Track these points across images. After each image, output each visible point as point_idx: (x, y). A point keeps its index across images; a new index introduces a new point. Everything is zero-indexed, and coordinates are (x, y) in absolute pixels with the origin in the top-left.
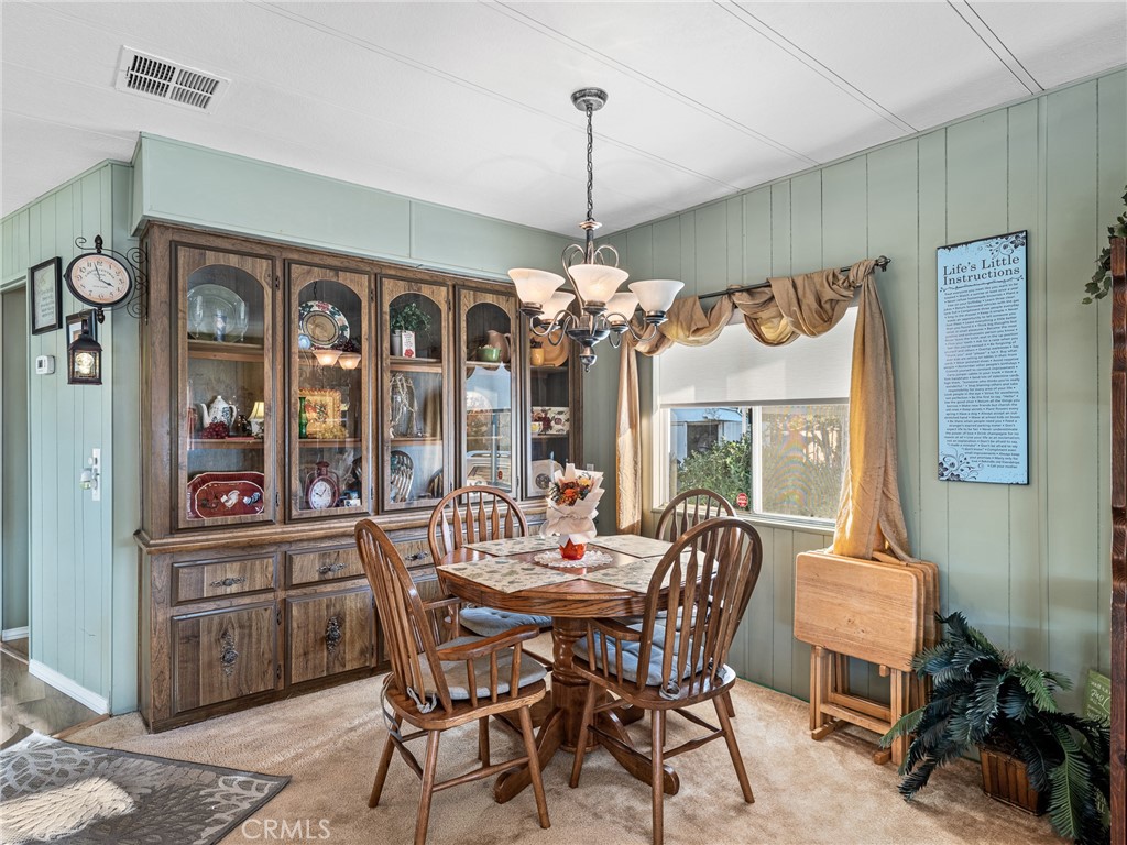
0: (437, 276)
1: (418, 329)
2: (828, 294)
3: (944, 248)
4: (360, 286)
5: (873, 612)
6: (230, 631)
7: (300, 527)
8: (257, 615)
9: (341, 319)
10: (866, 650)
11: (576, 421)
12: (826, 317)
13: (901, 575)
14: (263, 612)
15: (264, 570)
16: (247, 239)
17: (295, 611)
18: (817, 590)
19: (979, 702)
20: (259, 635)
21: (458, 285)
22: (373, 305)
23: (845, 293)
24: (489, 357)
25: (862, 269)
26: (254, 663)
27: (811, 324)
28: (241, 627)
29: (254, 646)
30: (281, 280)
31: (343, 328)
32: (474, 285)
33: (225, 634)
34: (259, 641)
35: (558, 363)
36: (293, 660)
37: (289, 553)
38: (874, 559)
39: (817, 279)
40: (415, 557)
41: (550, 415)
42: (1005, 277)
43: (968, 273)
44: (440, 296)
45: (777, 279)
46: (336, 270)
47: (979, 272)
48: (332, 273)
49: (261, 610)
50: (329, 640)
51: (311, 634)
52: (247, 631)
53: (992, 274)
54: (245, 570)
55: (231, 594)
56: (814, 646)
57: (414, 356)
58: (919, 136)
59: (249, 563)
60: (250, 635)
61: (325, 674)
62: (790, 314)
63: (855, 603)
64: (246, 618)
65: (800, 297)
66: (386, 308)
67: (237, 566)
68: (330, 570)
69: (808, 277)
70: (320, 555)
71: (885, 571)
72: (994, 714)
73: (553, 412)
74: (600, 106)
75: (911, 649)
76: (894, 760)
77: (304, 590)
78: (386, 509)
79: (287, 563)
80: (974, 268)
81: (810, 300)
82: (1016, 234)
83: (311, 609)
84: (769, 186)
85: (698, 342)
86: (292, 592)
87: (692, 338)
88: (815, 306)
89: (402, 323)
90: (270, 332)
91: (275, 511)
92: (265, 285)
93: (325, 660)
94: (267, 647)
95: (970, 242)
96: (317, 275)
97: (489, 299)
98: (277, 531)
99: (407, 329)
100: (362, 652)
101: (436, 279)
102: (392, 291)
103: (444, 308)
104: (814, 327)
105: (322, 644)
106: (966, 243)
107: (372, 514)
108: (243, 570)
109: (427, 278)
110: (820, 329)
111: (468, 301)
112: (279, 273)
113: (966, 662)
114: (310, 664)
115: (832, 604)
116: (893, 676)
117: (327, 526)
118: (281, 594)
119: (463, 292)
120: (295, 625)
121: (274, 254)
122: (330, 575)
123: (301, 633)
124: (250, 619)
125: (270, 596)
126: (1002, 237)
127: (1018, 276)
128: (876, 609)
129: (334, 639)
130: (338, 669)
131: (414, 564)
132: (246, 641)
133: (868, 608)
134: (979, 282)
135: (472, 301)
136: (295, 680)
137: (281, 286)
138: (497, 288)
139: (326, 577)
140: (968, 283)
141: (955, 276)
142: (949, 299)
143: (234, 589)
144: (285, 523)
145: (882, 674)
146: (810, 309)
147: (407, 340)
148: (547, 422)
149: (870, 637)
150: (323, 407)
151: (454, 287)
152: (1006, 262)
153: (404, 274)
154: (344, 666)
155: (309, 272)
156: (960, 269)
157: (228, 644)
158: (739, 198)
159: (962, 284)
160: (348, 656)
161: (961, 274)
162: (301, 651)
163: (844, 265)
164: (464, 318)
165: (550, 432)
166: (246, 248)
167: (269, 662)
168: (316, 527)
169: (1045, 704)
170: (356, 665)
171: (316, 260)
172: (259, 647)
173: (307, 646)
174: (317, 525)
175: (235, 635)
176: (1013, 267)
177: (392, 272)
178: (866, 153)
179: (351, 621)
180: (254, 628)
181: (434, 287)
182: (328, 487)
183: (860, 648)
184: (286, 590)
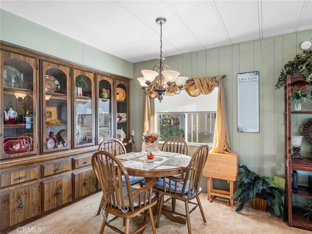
0: (90, 70)
1: (83, 87)
2: (210, 84)
3: (239, 74)
4: (66, 71)
5: (225, 167)
6: (22, 196)
7: (46, 155)
8: (32, 189)
9: (57, 82)
10: (224, 177)
11: (128, 117)
12: (210, 89)
13: (233, 157)
14: (34, 187)
15: (34, 172)
16: (26, 50)
17: (45, 186)
18: (210, 162)
19: (257, 186)
20: (33, 196)
21: (96, 74)
22: (70, 78)
23: (215, 83)
24: (104, 97)
25: (219, 78)
26: (31, 207)
27: (206, 91)
28: (26, 194)
29: (31, 201)
30: (38, 66)
31: (57, 85)
32: (100, 74)
33: (20, 197)
34: (32, 198)
35: (123, 99)
36: (45, 203)
37: (43, 165)
38: (224, 153)
39: (207, 80)
40: (85, 163)
41: (120, 115)
42: (254, 82)
43: (245, 80)
44: (91, 76)
45: (195, 78)
46: (58, 65)
47: (248, 80)
48: (57, 66)
49: (33, 187)
50: (57, 194)
51: (51, 193)
52: (28, 195)
53: (251, 81)
54: (27, 173)
55: (22, 182)
56: (209, 178)
57: (82, 96)
58: (232, 45)
59: (28, 170)
60: (29, 197)
61: (56, 206)
62: (199, 88)
63: (220, 165)
64: (27, 190)
65: (202, 84)
66: (75, 79)
67: (24, 172)
68: (57, 170)
69: (204, 79)
70: (54, 165)
71: (228, 156)
72: (261, 189)
73: (121, 115)
74: (164, 23)
75: (235, 175)
76: (231, 204)
77: (48, 178)
78: (75, 147)
79: (42, 169)
80: (246, 79)
81: (205, 85)
82: (256, 72)
83: (51, 184)
84: (191, 53)
85: (171, 95)
86: (44, 179)
87: (170, 94)
88: (207, 86)
89: (78, 85)
90: (35, 85)
91: (37, 150)
92: (33, 68)
93: (56, 202)
94: (35, 200)
95: (245, 73)
96: (51, 66)
97: (105, 78)
98: (37, 157)
99: (80, 87)
100: (68, 197)
101: (90, 71)
102: (76, 74)
103: (92, 80)
104: (207, 92)
105: (55, 196)
106: (244, 73)
107: (70, 149)
108: (26, 172)
109: (87, 70)
110: (208, 93)
111: (99, 79)
112: (38, 64)
113: (252, 177)
114: (51, 204)
115: (214, 166)
116: (230, 183)
117: (55, 154)
118: (40, 180)
119: (98, 76)
120: (45, 191)
121: (36, 57)
122: (57, 172)
123: (47, 193)
124: (29, 191)
125: (36, 181)
126: (253, 72)
127: (257, 82)
128: (226, 166)
129: (59, 194)
130: (60, 204)
131: (84, 165)
132: (28, 199)
133: (224, 166)
134: (247, 83)
135: (100, 79)
136: (45, 210)
137: (38, 69)
138: (107, 75)
139: (56, 172)
140: (245, 83)
141: (242, 81)
142: (240, 87)
143: (23, 180)
144: (40, 154)
145: (228, 183)
146: (206, 87)
147: (80, 90)
148: (120, 118)
149: (224, 173)
150: (51, 113)
151: (95, 74)
152: (254, 78)
153: (80, 68)
154: (62, 203)
155: (49, 65)
156: (243, 79)
157: (21, 201)
158: (182, 55)
159: (243, 83)
160: (64, 199)
161: (243, 81)
162: (48, 200)
163: (214, 76)
164: (98, 84)
165: (121, 121)
166: (26, 53)
167: (36, 205)
168: (51, 155)
169: (272, 185)
170: (66, 202)
171: (51, 60)
172: (32, 201)
173: (50, 198)
174: (52, 155)
175: (23, 198)
176: (256, 80)
177: (76, 67)
178: (218, 48)
179: (64, 187)
180: (31, 194)
181: (89, 73)
182: (53, 141)
183: (222, 177)
184: (41, 178)
